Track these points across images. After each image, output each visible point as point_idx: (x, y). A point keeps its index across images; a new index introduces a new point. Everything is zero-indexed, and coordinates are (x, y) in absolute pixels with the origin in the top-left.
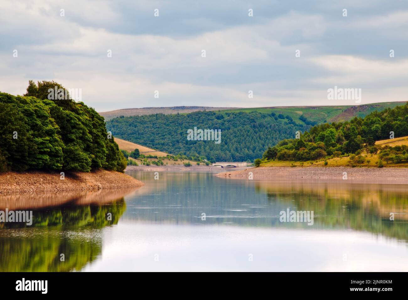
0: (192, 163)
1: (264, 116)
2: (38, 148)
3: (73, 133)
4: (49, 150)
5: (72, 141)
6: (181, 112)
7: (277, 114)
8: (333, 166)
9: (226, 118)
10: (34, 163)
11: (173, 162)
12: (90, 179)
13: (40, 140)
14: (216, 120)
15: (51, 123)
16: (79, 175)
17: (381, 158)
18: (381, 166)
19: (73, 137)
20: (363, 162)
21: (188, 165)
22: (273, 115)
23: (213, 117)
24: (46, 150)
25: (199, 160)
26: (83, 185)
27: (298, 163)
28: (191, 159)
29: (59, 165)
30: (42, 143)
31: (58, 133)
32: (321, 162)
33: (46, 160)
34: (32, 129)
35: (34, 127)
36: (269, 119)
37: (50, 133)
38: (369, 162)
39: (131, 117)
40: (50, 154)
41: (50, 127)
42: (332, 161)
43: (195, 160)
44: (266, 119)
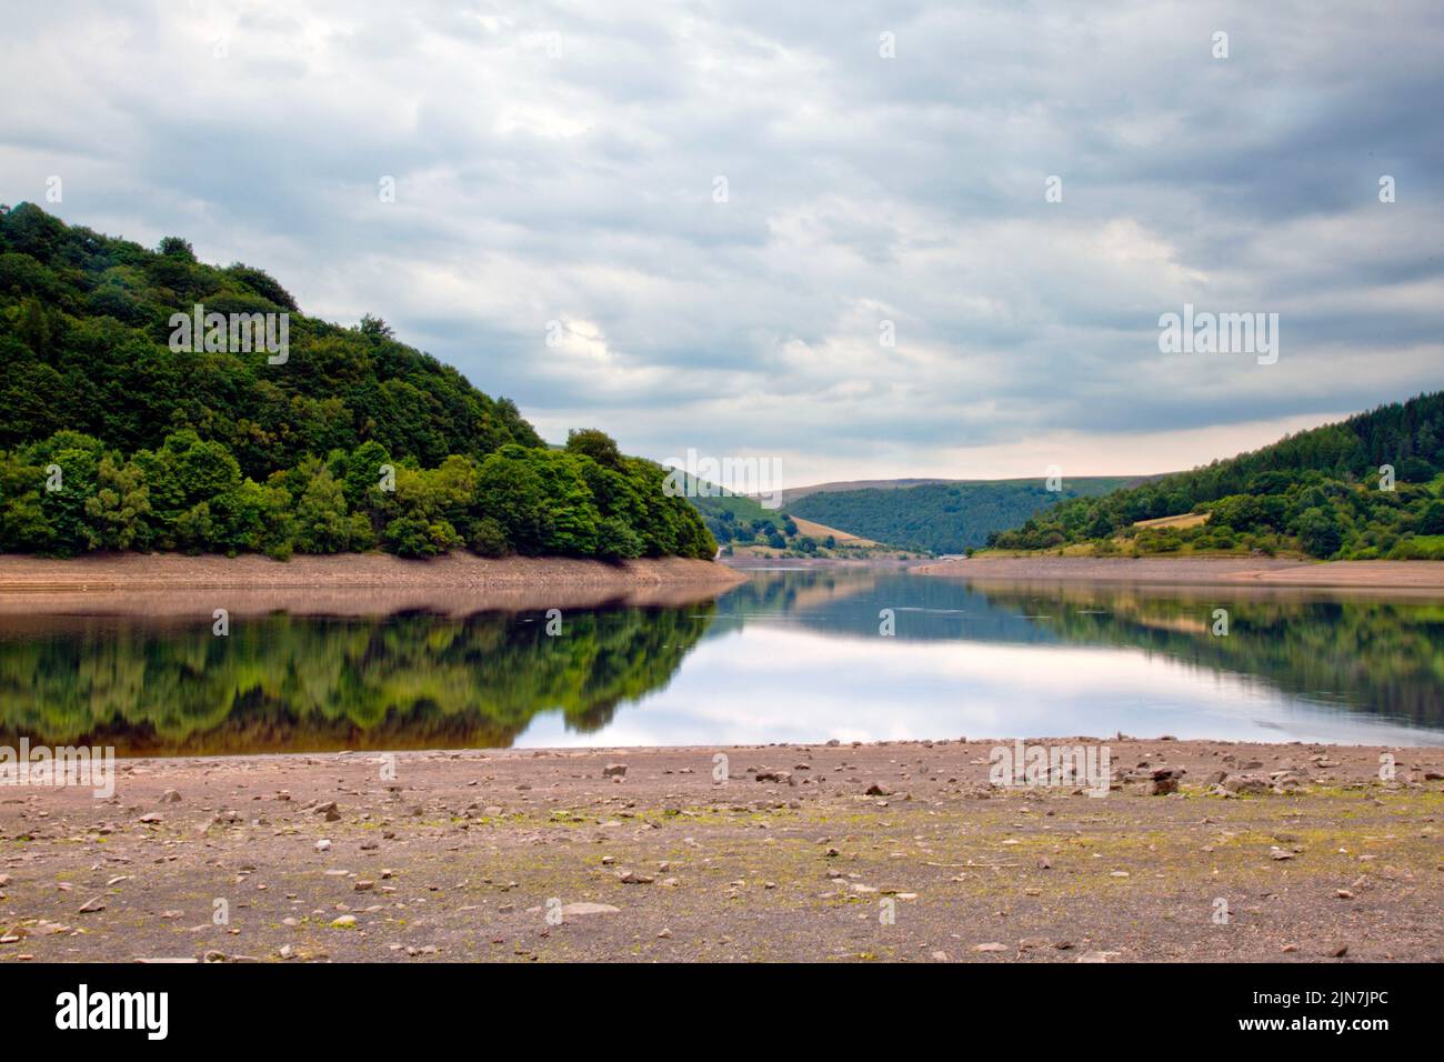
0: (908, 554)
1: (1016, 491)
2: (556, 523)
3: (616, 502)
4: (572, 526)
5: (613, 513)
6: (900, 486)
7: (1035, 488)
8: (1071, 556)
9: (963, 493)
10: (551, 544)
11: (883, 554)
12: (644, 569)
13: (559, 511)
14: (948, 496)
15: (580, 487)
17: (1137, 544)
18: (1137, 557)
19: (615, 507)
20: (1111, 551)
21: (905, 558)
22: (1030, 489)
23: (945, 492)
24: (567, 525)
25: (920, 551)
26: (629, 577)
27: (1024, 553)
28: (908, 550)
29: (591, 547)
30: (562, 516)
31: (591, 501)
32: (1054, 551)
33: (569, 540)
34: (549, 495)
35: (553, 493)
36: (1022, 494)
37: (576, 502)
38: (1119, 550)
39: (833, 493)
40: (575, 531)
41: (578, 493)
42: (1068, 550)
43: (915, 551)
44: (1019, 495)
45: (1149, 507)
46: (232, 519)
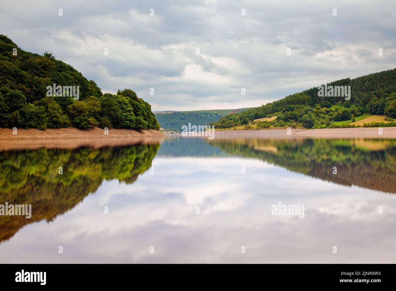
0: (174, 132)
1: (201, 114)
2: (125, 118)
3: (139, 112)
4: (129, 119)
5: (138, 115)
6: (168, 113)
8: (238, 130)
9: (186, 115)
10: (123, 125)
11: (167, 132)
12: (146, 133)
13: (125, 114)
14: (182, 115)
15: (130, 107)
16: (142, 131)
17: (258, 126)
18: (258, 129)
19: (139, 113)
20: (250, 128)
21: (172, 133)
22: (205, 113)
23: (181, 114)
24: (128, 118)
25: (177, 131)
26: (144, 135)
27: (223, 129)
28: (173, 131)
29: (133, 126)
30: (126, 116)
31: (133, 111)
32: (233, 128)
33: (128, 123)
34: (121, 109)
35: (122, 108)
36: (203, 115)
37: (129, 111)
38: (253, 128)
40: (129, 120)
41: (129, 108)
42: (237, 128)
43: (175, 131)
44: (202, 115)
45: (253, 116)
46: (27, 116)
